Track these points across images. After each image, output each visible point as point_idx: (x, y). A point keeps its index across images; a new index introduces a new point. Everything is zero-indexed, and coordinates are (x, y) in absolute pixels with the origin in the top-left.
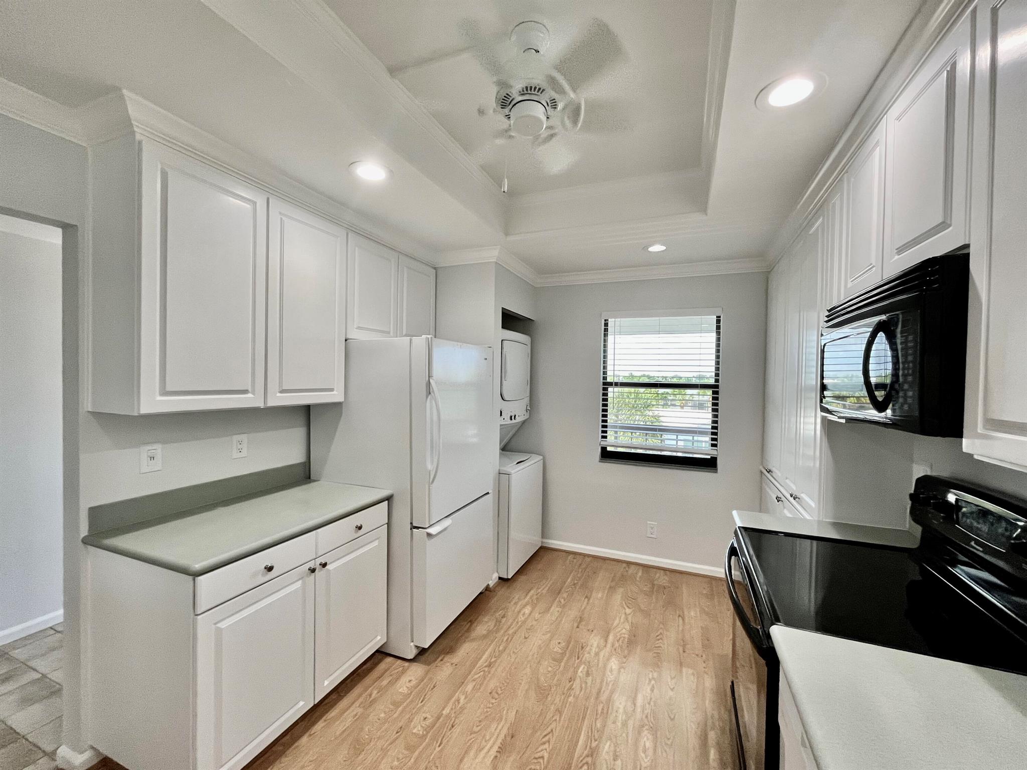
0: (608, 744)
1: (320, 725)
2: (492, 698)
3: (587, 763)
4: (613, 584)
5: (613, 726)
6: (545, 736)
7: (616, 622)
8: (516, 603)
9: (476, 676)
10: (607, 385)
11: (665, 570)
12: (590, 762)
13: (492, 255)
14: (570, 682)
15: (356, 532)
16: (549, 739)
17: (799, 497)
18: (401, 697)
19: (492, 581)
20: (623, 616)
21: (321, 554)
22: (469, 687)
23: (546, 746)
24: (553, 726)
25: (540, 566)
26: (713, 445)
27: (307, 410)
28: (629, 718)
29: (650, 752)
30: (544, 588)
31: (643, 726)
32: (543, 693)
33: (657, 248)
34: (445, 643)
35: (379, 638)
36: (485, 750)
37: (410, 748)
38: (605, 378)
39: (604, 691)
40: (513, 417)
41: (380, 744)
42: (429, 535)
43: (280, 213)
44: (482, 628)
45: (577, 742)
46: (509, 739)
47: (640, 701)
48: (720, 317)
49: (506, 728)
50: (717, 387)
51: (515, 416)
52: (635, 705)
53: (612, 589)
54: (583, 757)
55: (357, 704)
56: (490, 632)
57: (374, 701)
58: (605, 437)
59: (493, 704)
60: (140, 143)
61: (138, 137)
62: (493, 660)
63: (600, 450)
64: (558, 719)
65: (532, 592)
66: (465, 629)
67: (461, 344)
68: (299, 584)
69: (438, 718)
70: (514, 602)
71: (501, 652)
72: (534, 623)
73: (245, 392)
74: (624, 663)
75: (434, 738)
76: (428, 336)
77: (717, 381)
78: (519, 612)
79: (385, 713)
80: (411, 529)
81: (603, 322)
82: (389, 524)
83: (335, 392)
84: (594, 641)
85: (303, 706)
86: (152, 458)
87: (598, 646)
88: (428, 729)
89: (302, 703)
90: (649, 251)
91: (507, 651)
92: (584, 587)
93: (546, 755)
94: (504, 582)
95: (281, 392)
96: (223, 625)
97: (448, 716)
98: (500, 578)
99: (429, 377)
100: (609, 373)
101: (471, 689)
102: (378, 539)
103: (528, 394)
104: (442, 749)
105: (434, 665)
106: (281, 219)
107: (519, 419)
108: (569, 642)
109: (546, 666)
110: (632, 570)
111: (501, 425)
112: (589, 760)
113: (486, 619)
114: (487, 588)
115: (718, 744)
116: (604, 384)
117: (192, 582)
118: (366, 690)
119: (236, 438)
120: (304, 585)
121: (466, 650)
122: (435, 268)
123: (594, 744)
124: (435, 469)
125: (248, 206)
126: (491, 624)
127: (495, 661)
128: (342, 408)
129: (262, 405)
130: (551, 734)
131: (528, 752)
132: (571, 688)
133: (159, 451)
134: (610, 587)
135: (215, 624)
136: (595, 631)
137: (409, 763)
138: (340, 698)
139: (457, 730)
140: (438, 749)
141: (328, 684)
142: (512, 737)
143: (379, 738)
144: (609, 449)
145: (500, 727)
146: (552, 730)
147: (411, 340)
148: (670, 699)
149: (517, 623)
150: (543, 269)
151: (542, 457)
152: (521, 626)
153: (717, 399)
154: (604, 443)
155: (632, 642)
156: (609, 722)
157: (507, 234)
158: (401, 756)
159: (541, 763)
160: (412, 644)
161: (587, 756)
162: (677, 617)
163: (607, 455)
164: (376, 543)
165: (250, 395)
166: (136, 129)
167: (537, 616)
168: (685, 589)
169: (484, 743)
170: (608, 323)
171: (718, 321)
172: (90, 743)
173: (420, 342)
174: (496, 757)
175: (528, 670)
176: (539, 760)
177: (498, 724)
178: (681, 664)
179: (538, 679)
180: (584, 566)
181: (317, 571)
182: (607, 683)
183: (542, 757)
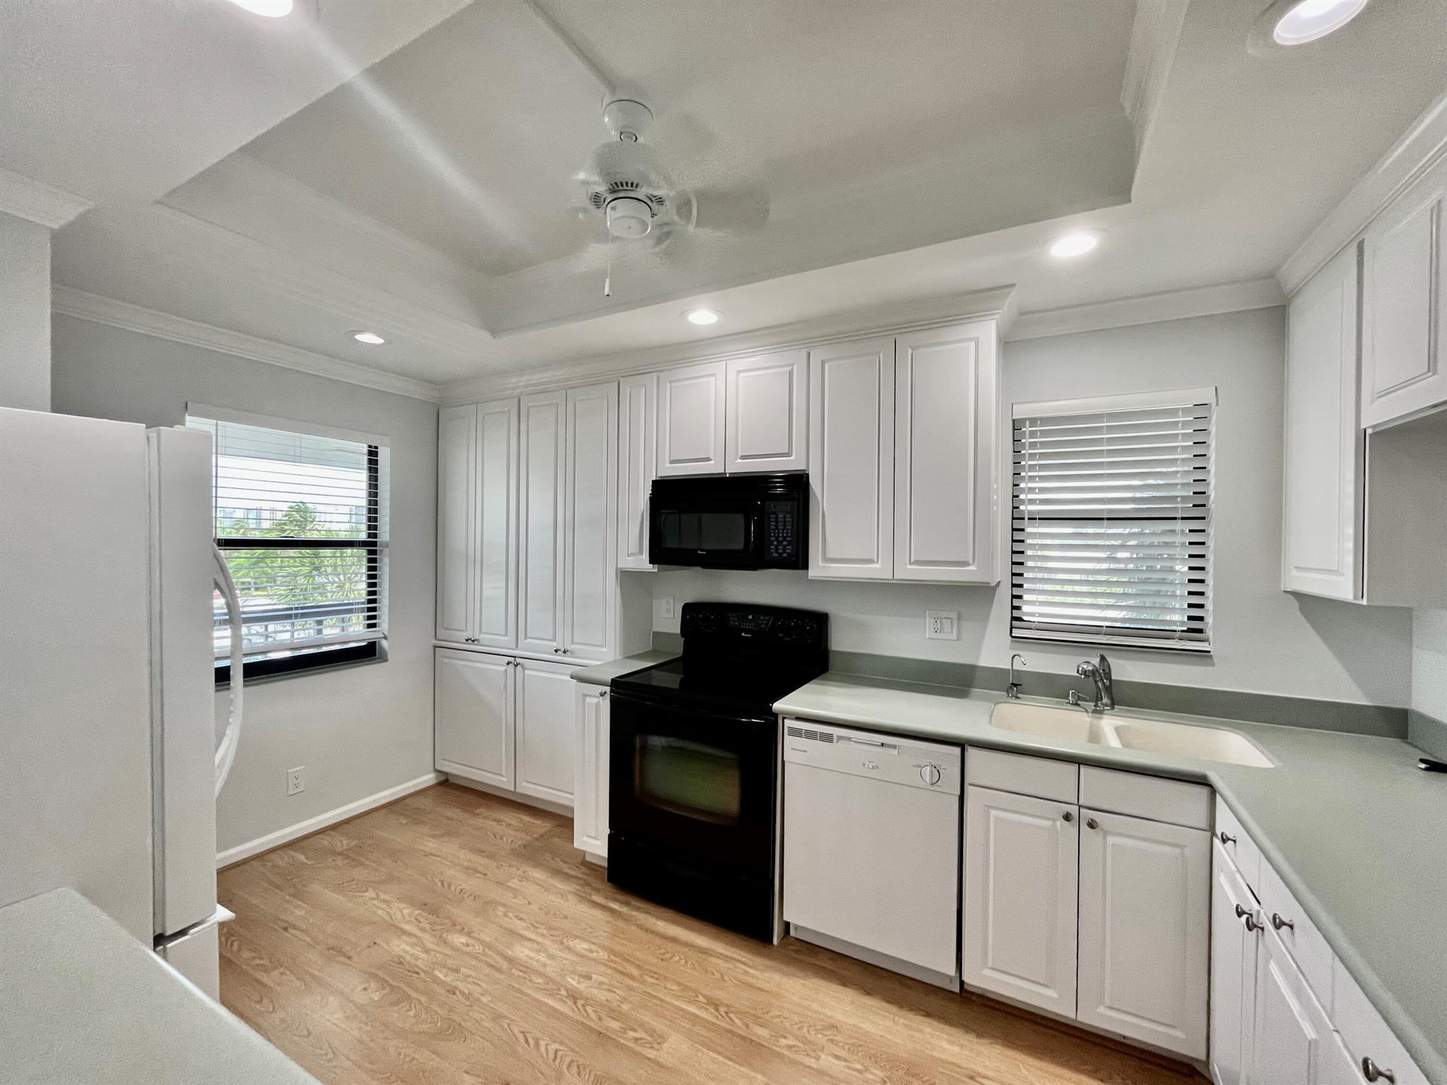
0: (569, 979)
3: (583, 1005)
4: (289, 890)
5: (548, 969)
6: (527, 1042)
7: (380, 913)
12: (583, 1002)
14: (454, 994)
16: (533, 1038)
20: (375, 902)
23: (542, 1043)
24: (516, 1031)
26: (370, 626)
28: (546, 951)
29: (593, 947)
31: (562, 943)
33: (369, 338)
39: (496, 962)
45: (551, 1007)
50: (373, 543)
52: (532, 940)
53: (300, 895)
54: (575, 1007)
64: (508, 1021)
74: (463, 928)
77: (372, 534)
84: (398, 946)
87: (410, 945)
90: (356, 340)
93: (556, 1046)
108: (373, 976)
109: (401, 1017)
110: (279, 861)
112: (580, 1003)
115: (606, 898)
123: (563, 992)
130: (528, 1035)
132: (466, 995)
136: (378, 941)
146: (523, 1033)
148: (540, 909)
153: (375, 561)
155: (433, 910)
156: (542, 970)
159: (563, 1054)
161: (575, 1003)
176: (558, 1056)
179: (422, 1033)
182: (481, 955)
183: (557, 1051)
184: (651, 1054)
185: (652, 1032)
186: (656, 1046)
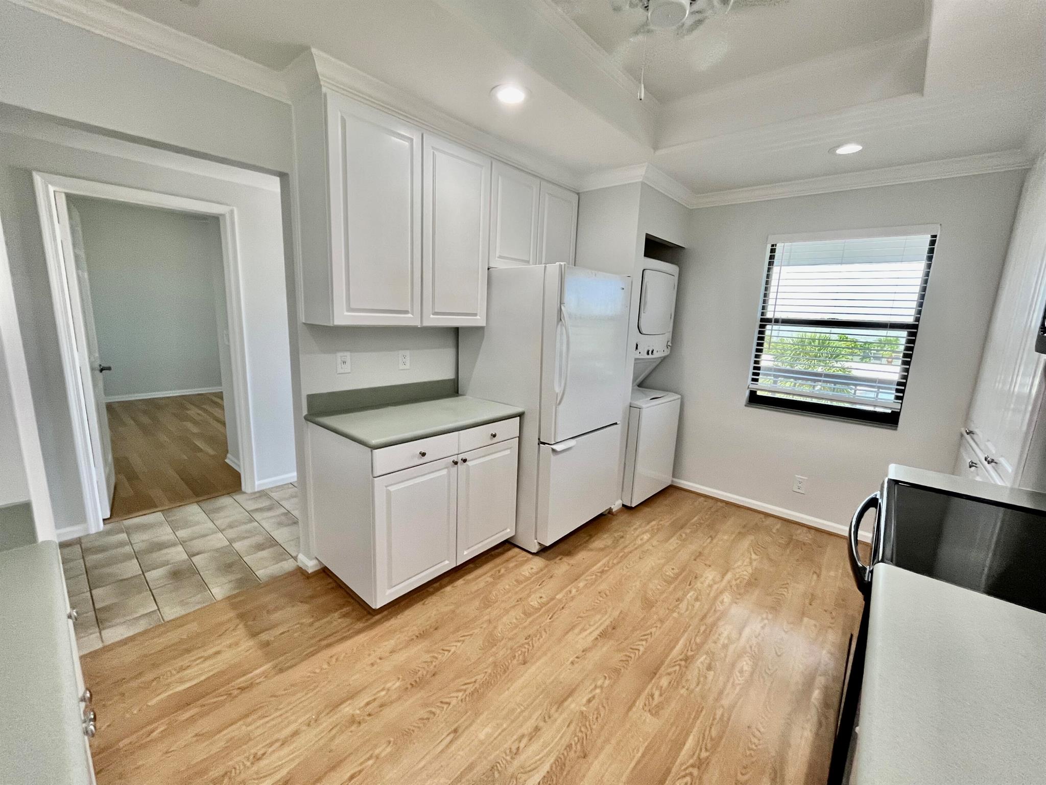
0: (704, 657)
1: (460, 582)
2: (601, 597)
4: (743, 531)
5: (713, 645)
6: (644, 635)
7: (739, 563)
8: (636, 529)
9: (589, 578)
10: (765, 322)
11: (810, 528)
12: (683, 665)
13: (637, 174)
14: (677, 601)
15: (491, 439)
16: (647, 638)
17: (997, 462)
18: (523, 578)
19: (616, 506)
20: (748, 560)
21: (463, 451)
22: (581, 585)
23: (644, 643)
24: (653, 630)
25: (667, 502)
26: (897, 398)
27: (456, 331)
28: (731, 643)
29: (747, 674)
30: (666, 522)
31: (745, 653)
32: (648, 604)
33: (850, 149)
34: (564, 546)
35: (508, 530)
36: (588, 632)
37: (527, 614)
38: (763, 314)
39: (711, 616)
40: (650, 352)
41: (503, 605)
42: (553, 450)
43: (433, 148)
44: (601, 542)
45: (674, 647)
46: (610, 629)
47: (747, 632)
48: (935, 236)
49: (609, 621)
50: (915, 327)
51: (652, 352)
52: (740, 634)
53: (742, 536)
54: (677, 659)
55: (489, 574)
56: (606, 547)
57: (502, 576)
58: (756, 380)
59: (600, 601)
60: (325, 95)
61: (324, 89)
62: (606, 569)
63: (747, 393)
64: (659, 626)
65: (653, 523)
66: (585, 540)
67: (596, 272)
68: (444, 472)
69: (552, 599)
70: (634, 527)
71: (614, 565)
72: (650, 548)
73: (406, 312)
74: (738, 599)
75: (548, 611)
76: (561, 263)
77: (917, 319)
78: (638, 536)
79: (509, 585)
80: (539, 444)
81: (769, 247)
82: (520, 437)
83: (478, 317)
84: (710, 575)
85: (448, 565)
86: (344, 362)
87: (713, 580)
88: (542, 605)
89: (447, 562)
90: (836, 155)
91: (620, 565)
92: (711, 528)
93: (642, 649)
94: (626, 511)
95: (433, 314)
96: (392, 489)
97: (560, 601)
98: (623, 505)
99: (561, 303)
100: (770, 308)
101: (583, 586)
102: (510, 448)
103: (671, 329)
104: (552, 622)
105: (552, 562)
106: (433, 153)
107: (656, 355)
108: (683, 570)
109: (655, 585)
110: (769, 521)
111: (636, 359)
112: (682, 663)
113: (605, 536)
114: (610, 511)
116: (762, 320)
117: (370, 453)
118: (495, 567)
119: (401, 352)
120: (449, 474)
121: (582, 557)
122: (578, 194)
123: (690, 653)
124: (562, 392)
125: (407, 143)
126: (609, 542)
127: (607, 571)
128: (484, 331)
129: (418, 324)
130: (649, 636)
132: (677, 606)
133: (349, 357)
134: (740, 533)
135: (386, 487)
136: (713, 567)
137: (525, 624)
138: (476, 568)
139: (566, 612)
140: (548, 620)
141: (467, 555)
142: (613, 629)
143: (503, 601)
144: (759, 393)
145: (604, 619)
146: (651, 633)
147: (545, 267)
148: (782, 639)
149: (635, 545)
150: (700, 188)
151: (680, 396)
152: (636, 549)
153: (913, 342)
154: (753, 387)
155: (752, 583)
156: (710, 641)
157: (656, 148)
158: (518, 617)
159: (636, 653)
160: (536, 541)
161: (681, 660)
162: (811, 574)
163: (755, 399)
164: (508, 452)
165: (410, 315)
166: (322, 83)
167: (655, 543)
168: (829, 549)
169: (588, 626)
170: (775, 249)
171: (933, 243)
172: (316, 555)
173: (553, 269)
174: (597, 638)
175: (638, 583)
177: (603, 617)
178: (803, 614)
179: (646, 592)
180: (713, 510)
181: (459, 464)
182: (715, 610)
184: (640, 703)
185: (660, 707)
186: (647, 708)
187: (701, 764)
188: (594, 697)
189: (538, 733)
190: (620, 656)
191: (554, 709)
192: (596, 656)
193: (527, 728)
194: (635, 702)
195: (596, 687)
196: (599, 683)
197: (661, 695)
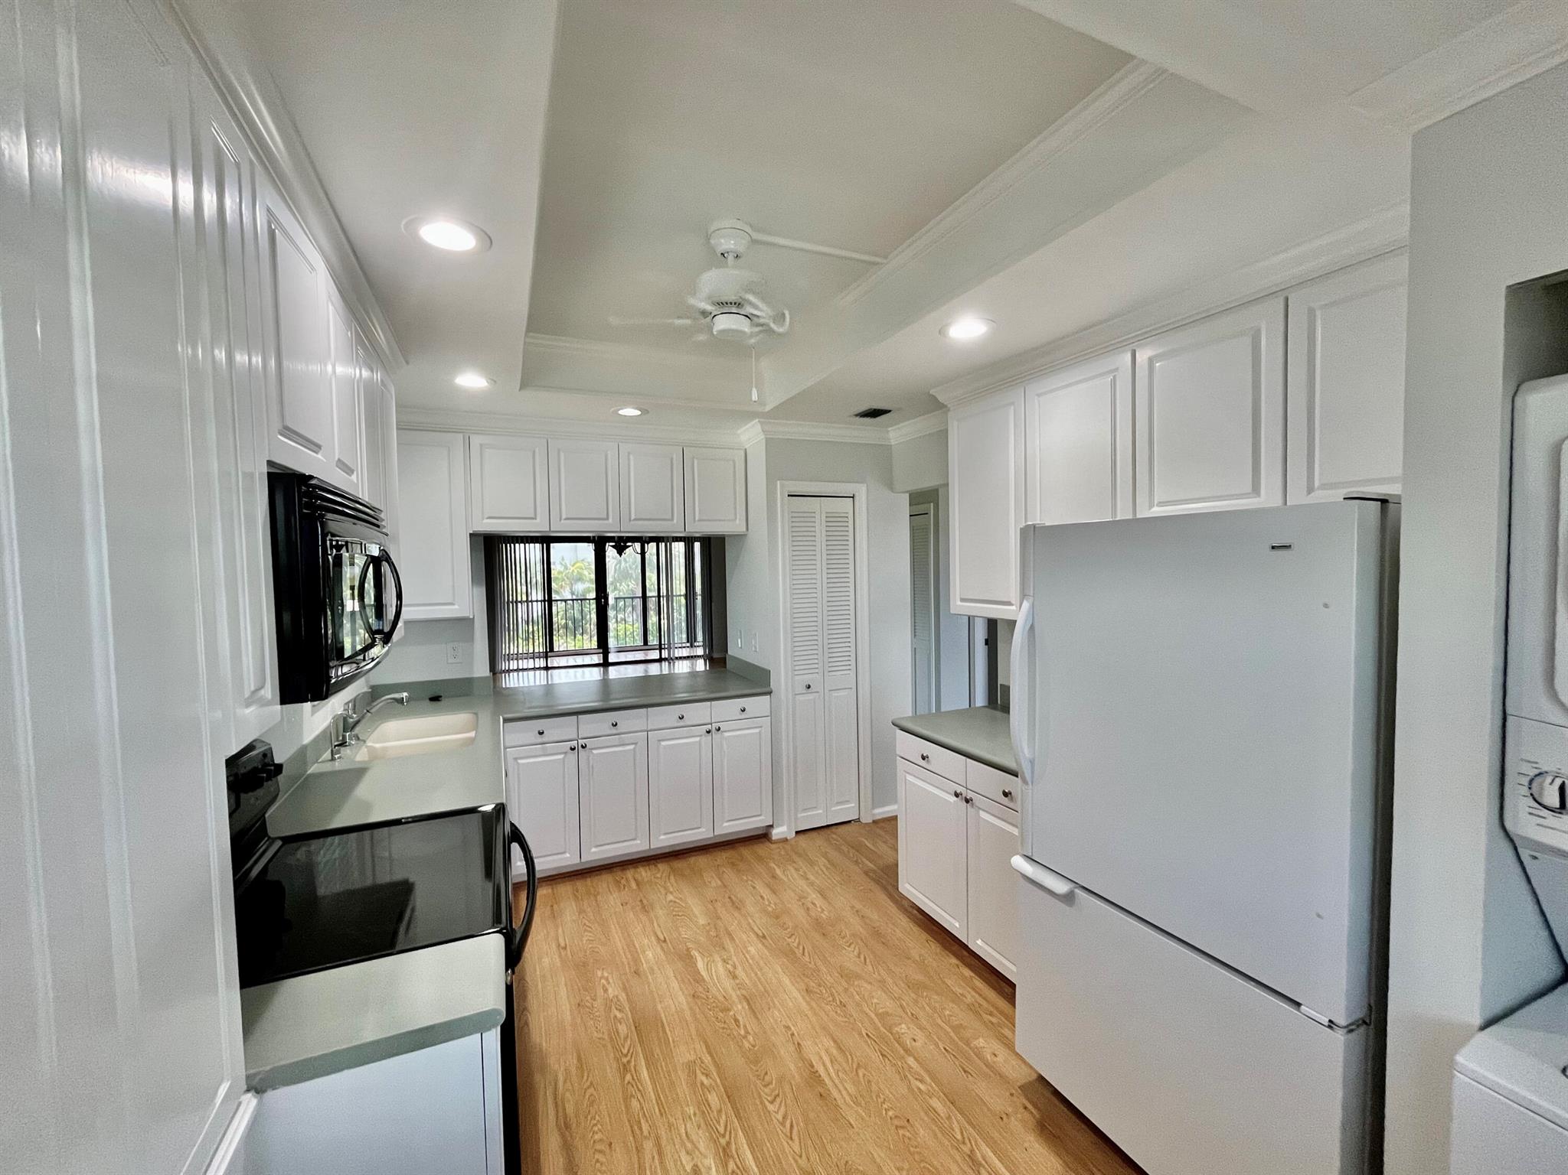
3: (723, 1136)
9: (956, 1126)
12: (721, 1139)
15: (1003, 797)
16: (785, 1127)
21: (971, 788)
22: (937, 1104)
36: (829, 1065)
41: (908, 999)
43: (1038, 395)
46: (822, 1091)
49: (836, 1097)
54: (732, 1138)
69: (906, 1050)
79: (951, 1016)
88: (898, 1036)
99: (1024, 596)
101: (934, 1105)
106: (1039, 400)
131: (790, 1095)
142: (821, 1095)
145: (845, 1094)
169: (838, 1068)
176: (773, 1097)
183: (772, 1102)
187: (625, 1069)
188: (738, 1026)
189: (731, 977)
190: (773, 1074)
191: (744, 992)
192: (786, 1052)
193: (740, 972)
194: (711, 1056)
195: (747, 1032)
196: (751, 1038)
197: (702, 1084)
